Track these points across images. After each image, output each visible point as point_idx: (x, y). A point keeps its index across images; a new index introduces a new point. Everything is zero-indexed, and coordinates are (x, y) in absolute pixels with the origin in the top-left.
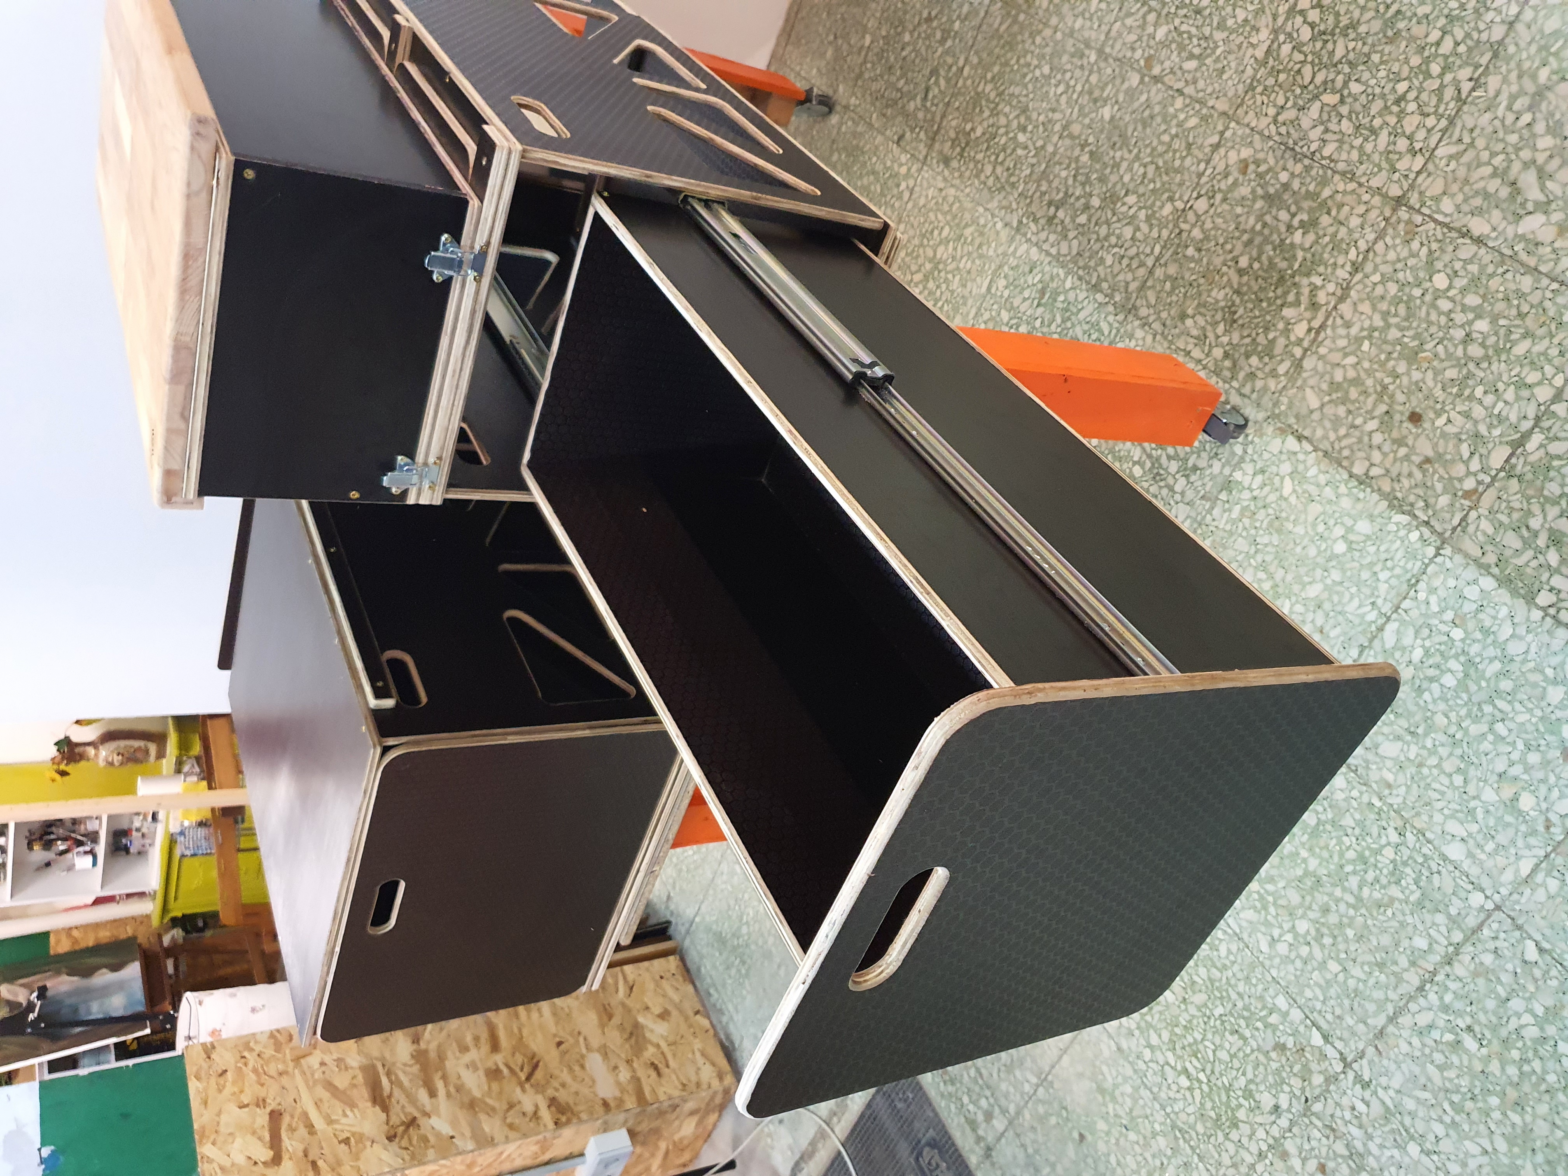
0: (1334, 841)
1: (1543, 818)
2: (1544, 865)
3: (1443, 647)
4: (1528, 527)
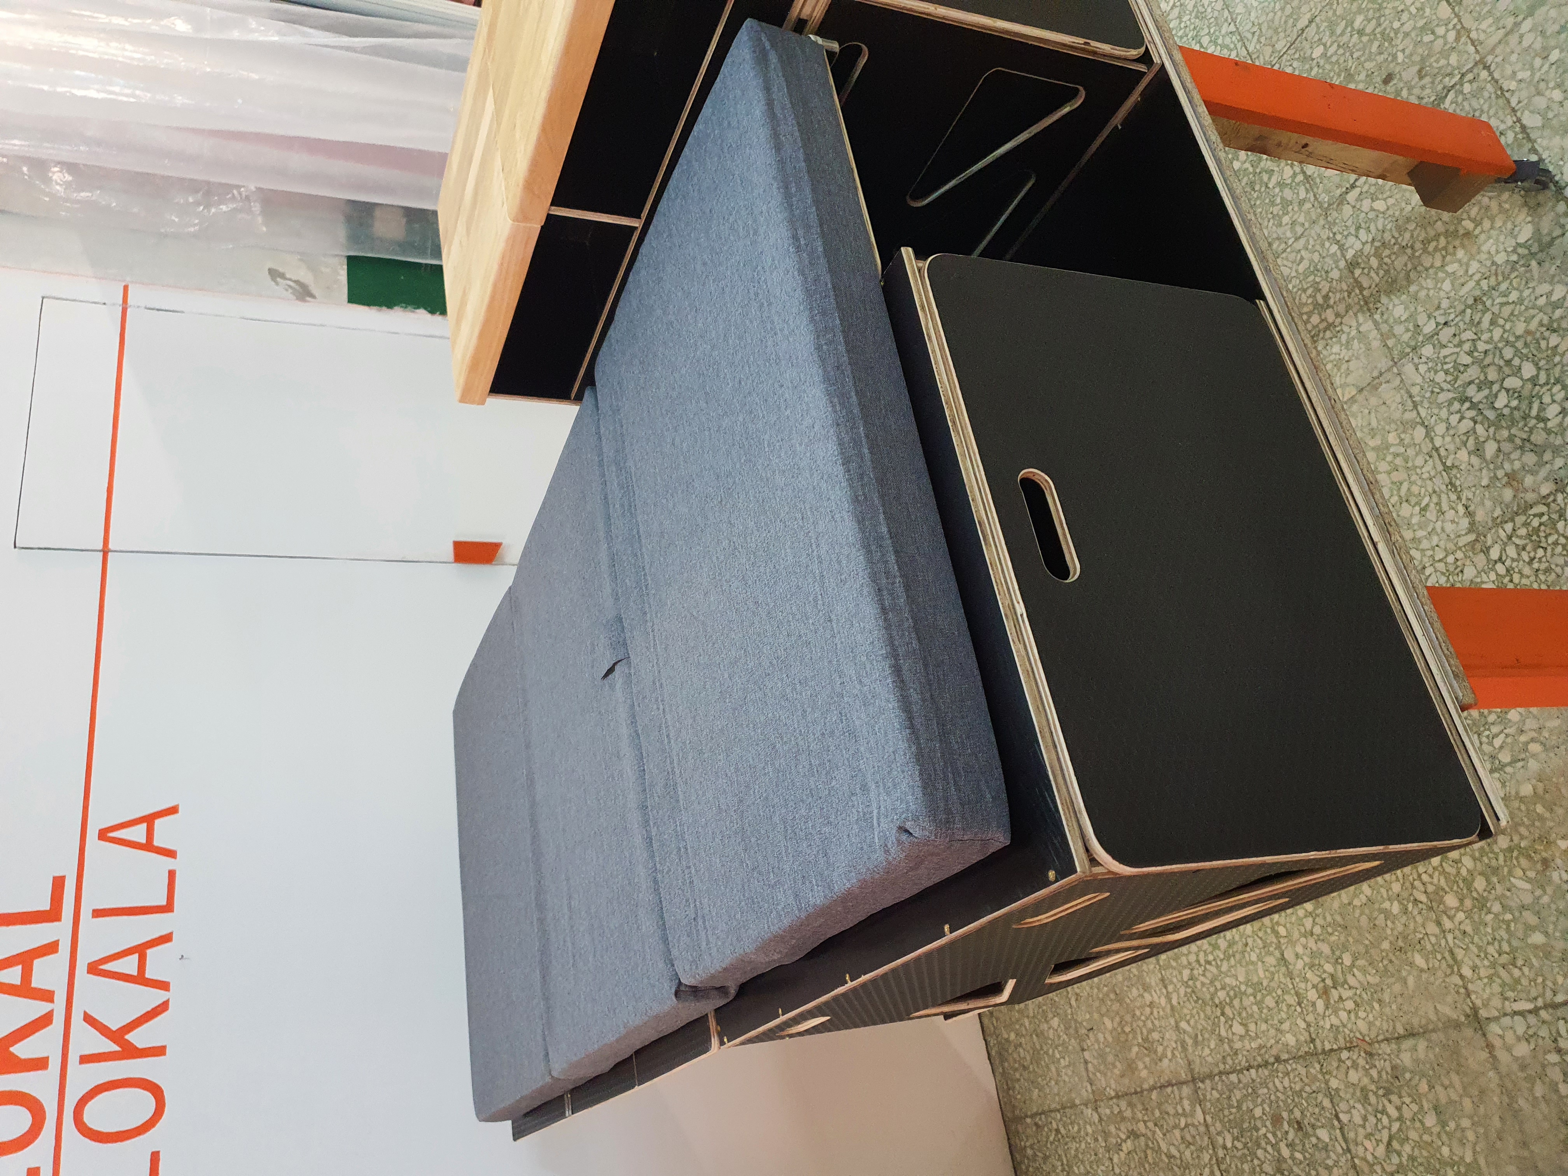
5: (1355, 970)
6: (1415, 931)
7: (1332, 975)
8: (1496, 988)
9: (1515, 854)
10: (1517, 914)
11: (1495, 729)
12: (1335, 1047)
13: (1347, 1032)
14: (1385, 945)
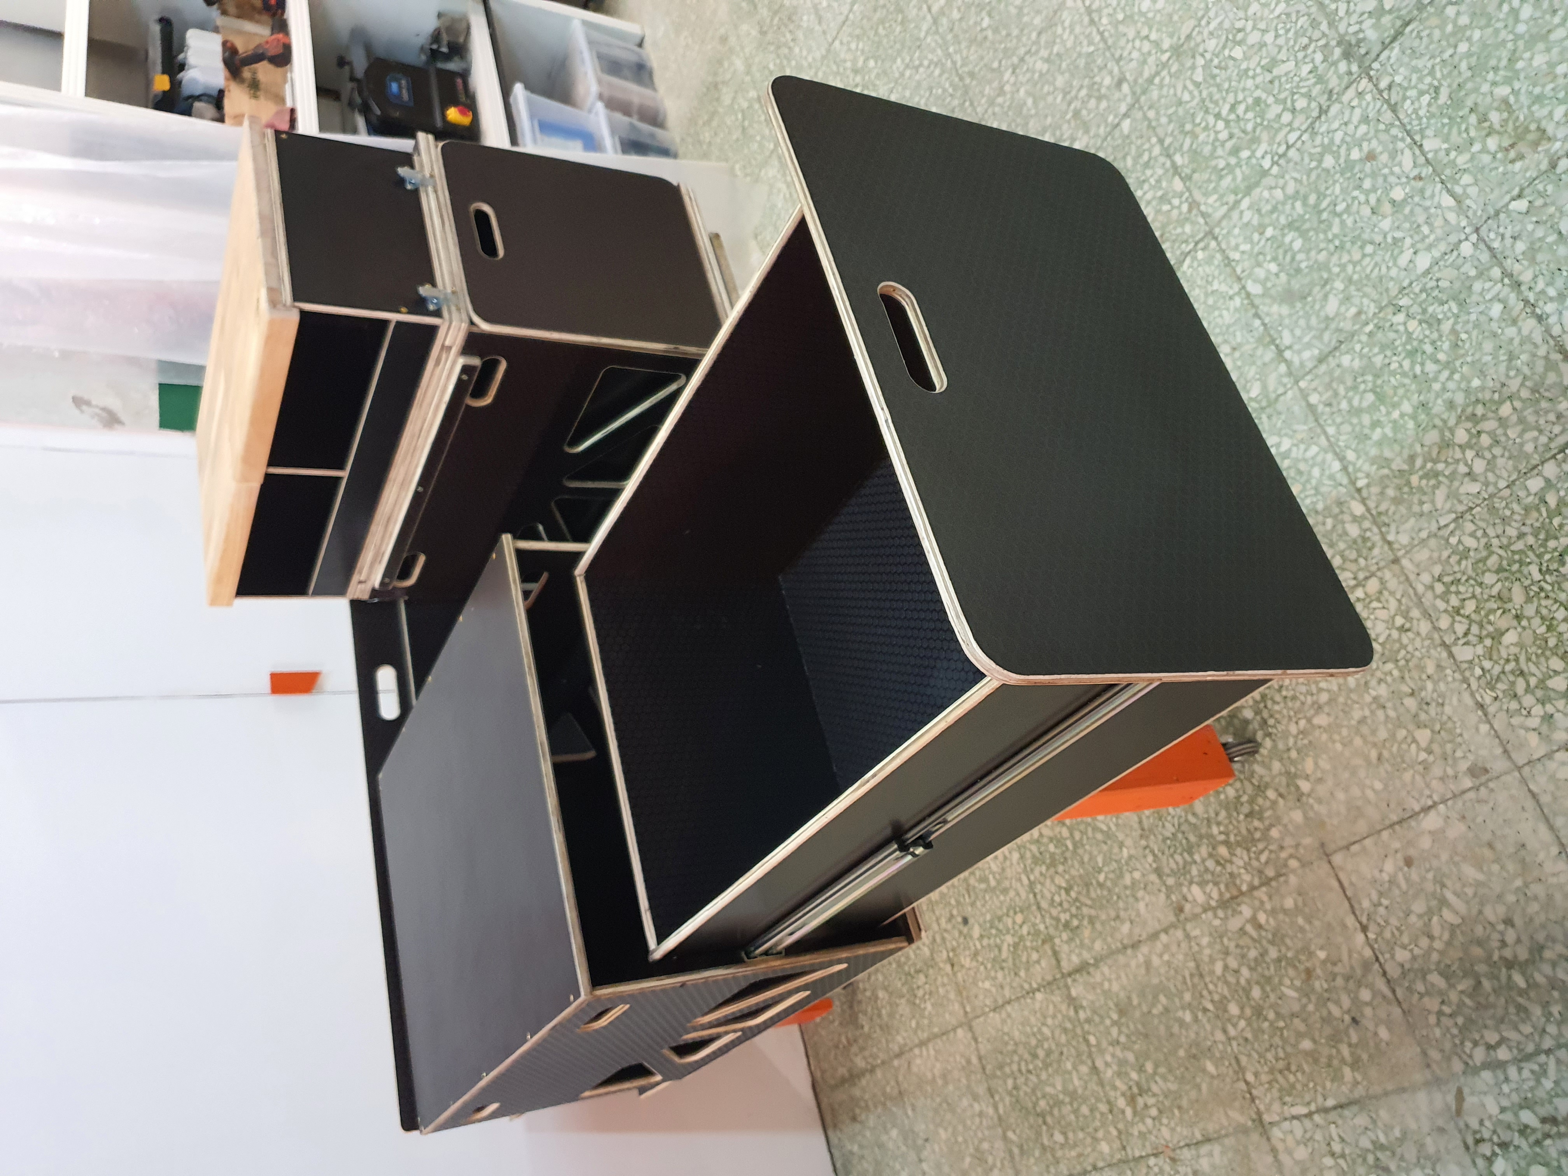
0: (1392, 379)
1: (1412, 182)
2: (1449, 186)
3: (1275, 246)
4: (1222, 169)
5: (1157, 1078)
6: (1205, 1038)
7: (1138, 1084)
8: (1275, 1093)
9: (1283, 964)
10: (1289, 1022)
11: (1261, 846)
12: (1144, 1154)
13: (1153, 1138)
14: (1182, 1053)
